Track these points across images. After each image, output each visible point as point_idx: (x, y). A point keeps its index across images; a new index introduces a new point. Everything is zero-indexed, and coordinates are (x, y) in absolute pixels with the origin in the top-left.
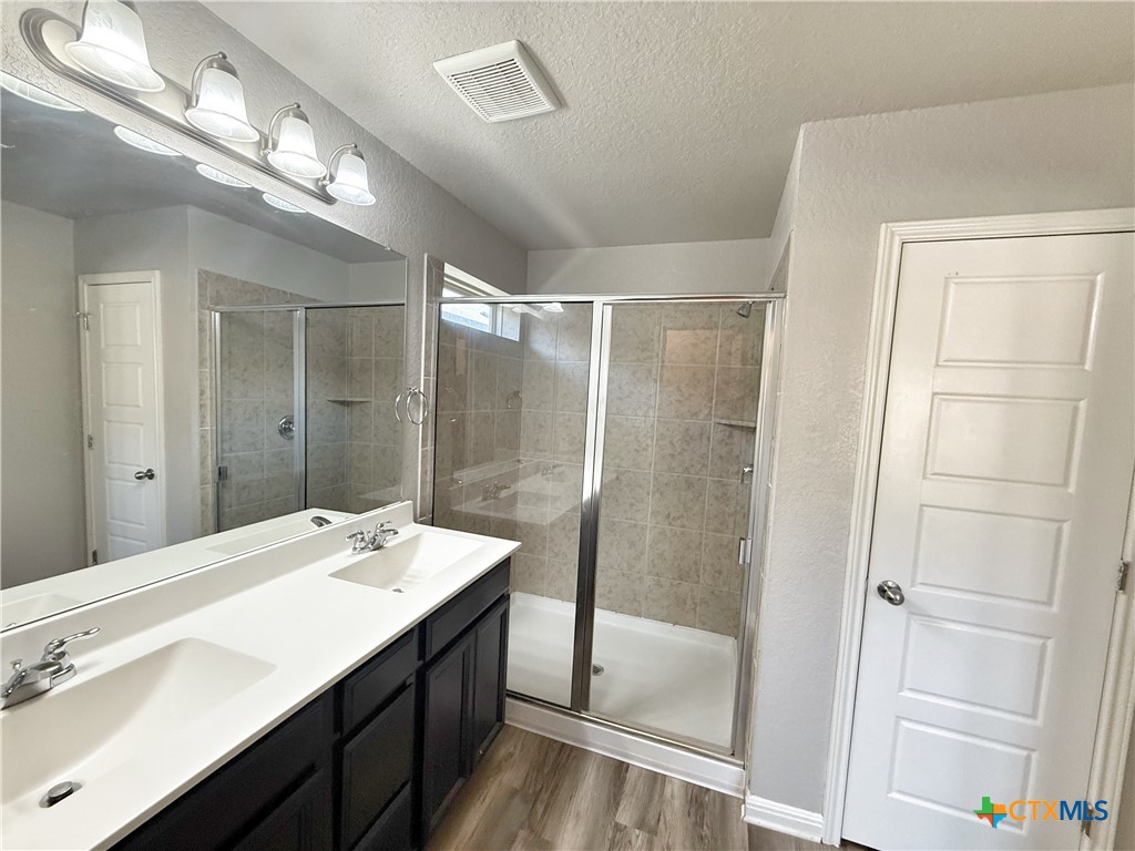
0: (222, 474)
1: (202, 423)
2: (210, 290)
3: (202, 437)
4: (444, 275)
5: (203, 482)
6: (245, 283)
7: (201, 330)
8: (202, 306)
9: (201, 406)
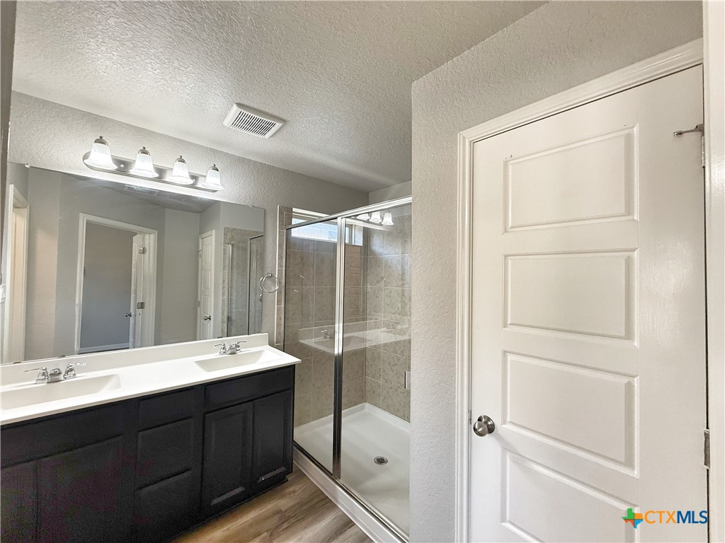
0: (229, 319)
1: (223, 295)
2: (229, 235)
3: (223, 301)
4: (292, 212)
5: (223, 322)
6: (244, 231)
7: (225, 253)
8: (225, 243)
9: (223, 288)
